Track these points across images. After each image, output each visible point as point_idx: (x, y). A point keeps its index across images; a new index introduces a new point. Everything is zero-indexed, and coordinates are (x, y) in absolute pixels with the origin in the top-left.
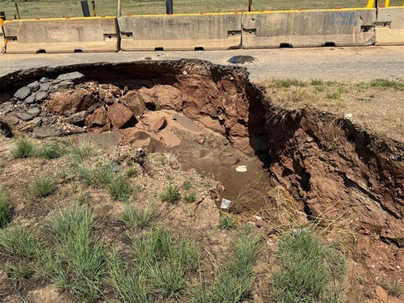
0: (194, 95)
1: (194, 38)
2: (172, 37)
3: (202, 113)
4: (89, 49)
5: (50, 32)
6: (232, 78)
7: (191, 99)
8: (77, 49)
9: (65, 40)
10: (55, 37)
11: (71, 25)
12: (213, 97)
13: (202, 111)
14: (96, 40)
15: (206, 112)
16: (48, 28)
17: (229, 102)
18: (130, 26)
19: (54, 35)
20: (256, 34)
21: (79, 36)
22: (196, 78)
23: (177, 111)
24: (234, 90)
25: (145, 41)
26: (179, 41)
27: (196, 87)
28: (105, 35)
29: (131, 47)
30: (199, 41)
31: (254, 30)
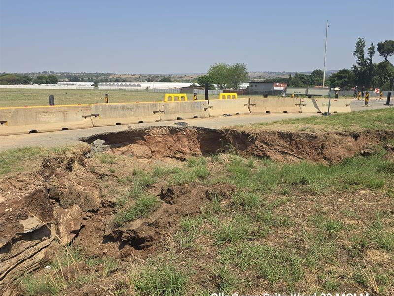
0: (159, 147)
1: (136, 117)
2: (124, 116)
3: (164, 156)
4: (73, 127)
5: (40, 116)
6: (185, 133)
7: (157, 149)
8: (64, 127)
9: (52, 122)
10: (44, 120)
11: (59, 110)
12: (171, 146)
13: (165, 155)
14: (77, 120)
15: (167, 155)
16: (38, 113)
17: (183, 146)
18: (98, 110)
19: (43, 118)
20: (165, 113)
21: (64, 118)
22: (159, 137)
23: (148, 158)
24: (185, 139)
25: (108, 119)
26: (128, 119)
27: (160, 142)
28: (83, 117)
29: (101, 124)
30: (139, 118)
31: (164, 111)
